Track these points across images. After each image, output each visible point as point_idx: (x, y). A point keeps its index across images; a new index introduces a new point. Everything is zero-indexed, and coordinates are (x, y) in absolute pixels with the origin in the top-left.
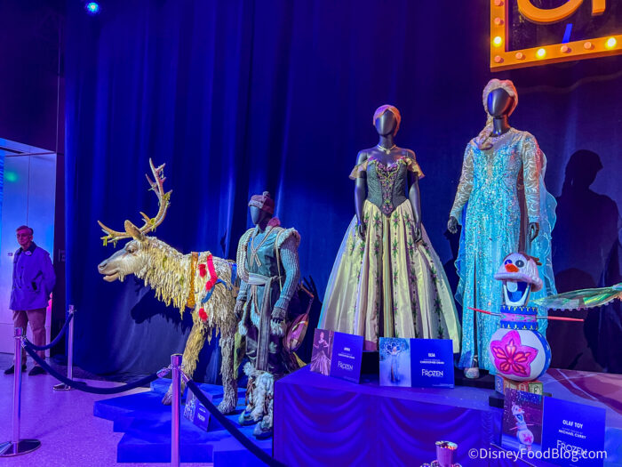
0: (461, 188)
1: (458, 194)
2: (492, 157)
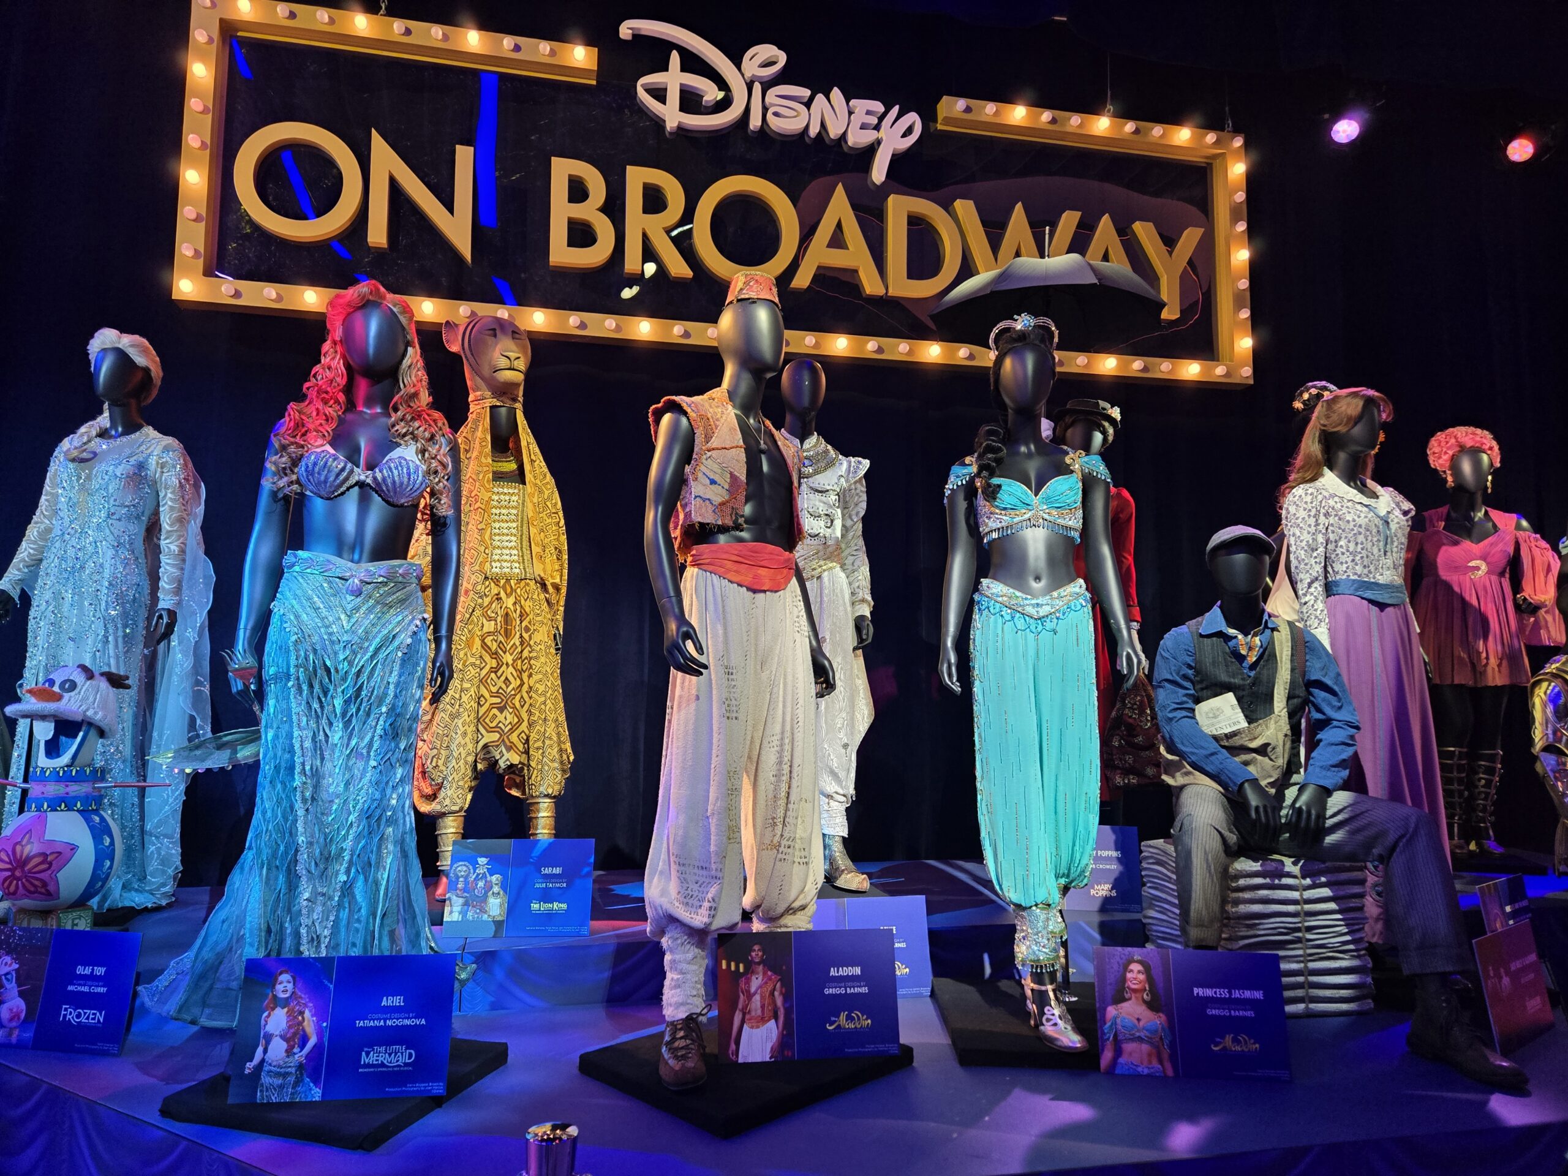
0: (32, 532)
1: (24, 544)
2: (89, 478)
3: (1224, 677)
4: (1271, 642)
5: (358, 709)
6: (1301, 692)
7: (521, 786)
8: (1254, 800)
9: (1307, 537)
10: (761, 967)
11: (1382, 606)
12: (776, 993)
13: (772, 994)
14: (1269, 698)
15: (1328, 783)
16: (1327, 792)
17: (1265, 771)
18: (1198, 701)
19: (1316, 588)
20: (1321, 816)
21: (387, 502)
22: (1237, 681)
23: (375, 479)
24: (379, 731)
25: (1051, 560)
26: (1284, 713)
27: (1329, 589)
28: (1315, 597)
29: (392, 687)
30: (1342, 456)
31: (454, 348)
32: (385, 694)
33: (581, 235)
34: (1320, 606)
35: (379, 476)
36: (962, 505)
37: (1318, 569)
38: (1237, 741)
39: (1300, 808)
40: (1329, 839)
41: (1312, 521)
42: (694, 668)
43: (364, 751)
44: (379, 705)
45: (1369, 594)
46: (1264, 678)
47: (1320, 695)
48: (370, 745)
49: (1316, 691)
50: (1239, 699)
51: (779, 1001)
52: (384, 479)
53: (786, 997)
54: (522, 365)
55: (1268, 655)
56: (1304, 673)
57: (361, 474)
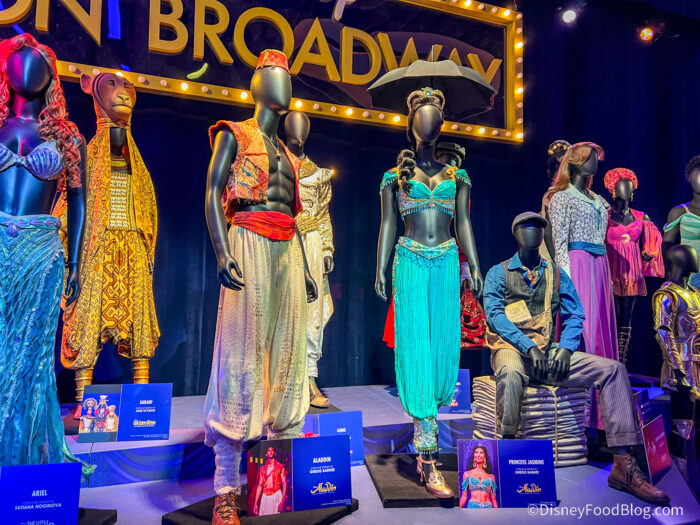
3: (520, 292)
4: (544, 273)
5: (16, 310)
6: (557, 300)
7: (128, 351)
8: (535, 357)
9: (561, 219)
10: (273, 461)
11: (596, 256)
12: (282, 475)
13: (279, 475)
14: (542, 303)
15: (571, 348)
16: (571, 352)
17: (540, 341)
18: (506, 305)
19: (564, 246)
20: (568, 365)
21: (37, 177)
22: (526, 294)
23: (27, 161)
24: (30, 323)
25: (439, 228)
26: (550, 311)
27: (570, 247)
28: (564, 250)
29: (39, 295)
30: (578, 177)
31: (88, 91)
32: (35, 299)
33: (168, 34)
34: (566, 255)
35: (30, 160)
36: (390, 195)
37: (566, 236)
38: (527, 326)
39: (557, 362)
40: (572, 377)
42: (236, 286)
43: (20, 336)
44: (31, 307)
45: (589, 250)
46: (540, 292)
47: (566, 302)
48: (24, 332)
49: (564, 300)
50: (527, 304)
51: (284, 479)
52: (34, 162)
53: (288, 476)
54: (130, 103)
55: (542, 282)
56: (558, 291)
57: (17, 158)
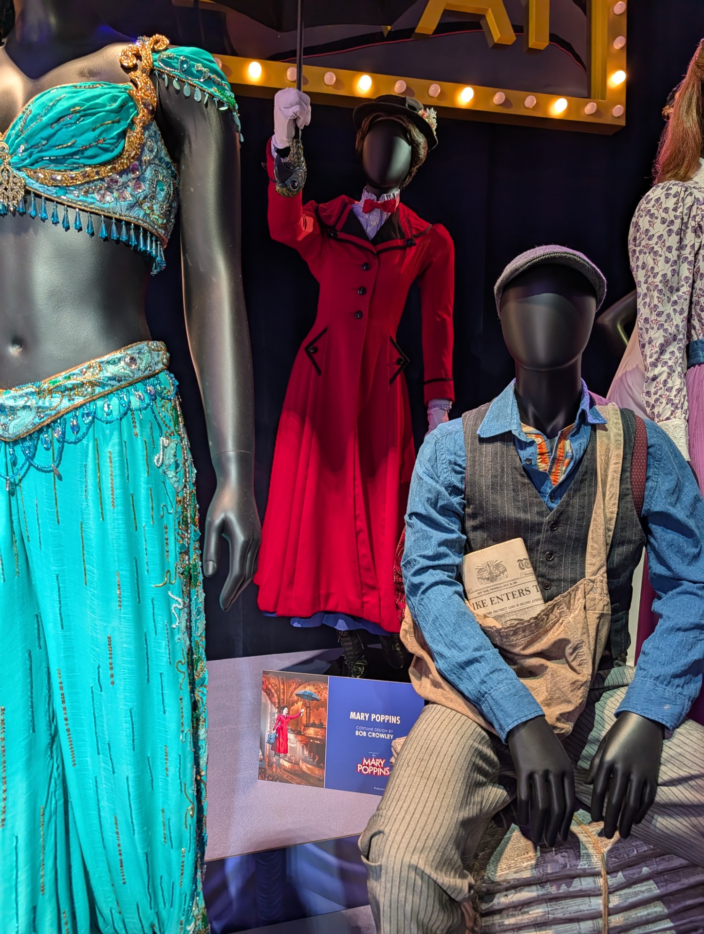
19: (672, 353)
22: (529, 517)
27: (693, 355)
28: (670, 367)
41: (673, 241)
46: (575, 511)
